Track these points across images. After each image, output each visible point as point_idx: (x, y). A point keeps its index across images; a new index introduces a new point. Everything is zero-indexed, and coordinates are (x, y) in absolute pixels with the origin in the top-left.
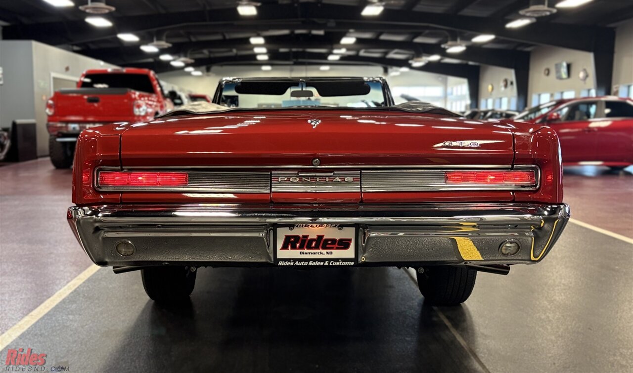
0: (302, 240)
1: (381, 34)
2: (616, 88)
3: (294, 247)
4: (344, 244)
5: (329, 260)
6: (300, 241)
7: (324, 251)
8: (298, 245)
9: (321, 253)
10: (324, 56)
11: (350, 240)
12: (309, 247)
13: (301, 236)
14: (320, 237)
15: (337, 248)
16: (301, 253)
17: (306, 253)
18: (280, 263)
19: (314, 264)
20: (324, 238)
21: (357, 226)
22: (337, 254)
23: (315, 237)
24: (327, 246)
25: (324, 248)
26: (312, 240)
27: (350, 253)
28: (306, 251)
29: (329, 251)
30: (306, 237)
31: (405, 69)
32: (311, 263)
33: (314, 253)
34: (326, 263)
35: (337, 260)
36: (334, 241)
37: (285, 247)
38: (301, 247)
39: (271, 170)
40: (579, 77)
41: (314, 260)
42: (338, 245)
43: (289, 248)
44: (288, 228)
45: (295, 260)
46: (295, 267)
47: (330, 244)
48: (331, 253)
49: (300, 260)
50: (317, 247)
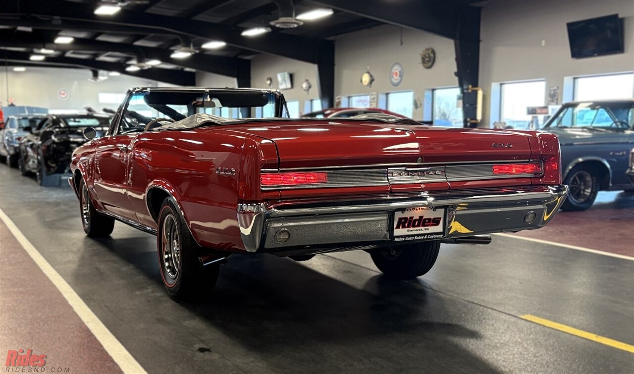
0: (409, 221)
1: (99, 34)
2: (338, 99)
3: (404, 227)
4: (436, 222)
5: (427, 234)
6: (408, 222)
7: (423, 228)
8: (406, 225)
9: (422, 230)
10: (25, 56)
11: (440, 218)
12: (414, 226)
13: (409, 218)
14: (421, 217)
15: (432, 225)
16: (408, 231)
17: (411, 231)
18: (396, 239)
19: (418, 238)
20: (424, 218)
21: (446, 207)
22: (432, 229)
23: (418, 218)
24: (426, 224)
25: (423, 226)
26: (416, 220)
27: (439, 228)
28: (411, 229)
29: (426, 228)
30: (412, 218)
31: (115, 74)
32: (416, 238)
33: (417, 230)
34: (426, 237)
35: (432, 234)
36: (429, 220)
37: (398, 227)
38: (409, 226)
39: (387, 167)
40: (302, 88)
41: (418, 235)
42: (432, 223)
43: (401, 227)
44: (401, 212)
45: (405, 236)
46: (405, 241)
47: (427, 222)
48: (428, 229)
49: (409, 236)
50: (418, 226)
